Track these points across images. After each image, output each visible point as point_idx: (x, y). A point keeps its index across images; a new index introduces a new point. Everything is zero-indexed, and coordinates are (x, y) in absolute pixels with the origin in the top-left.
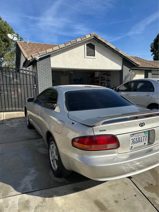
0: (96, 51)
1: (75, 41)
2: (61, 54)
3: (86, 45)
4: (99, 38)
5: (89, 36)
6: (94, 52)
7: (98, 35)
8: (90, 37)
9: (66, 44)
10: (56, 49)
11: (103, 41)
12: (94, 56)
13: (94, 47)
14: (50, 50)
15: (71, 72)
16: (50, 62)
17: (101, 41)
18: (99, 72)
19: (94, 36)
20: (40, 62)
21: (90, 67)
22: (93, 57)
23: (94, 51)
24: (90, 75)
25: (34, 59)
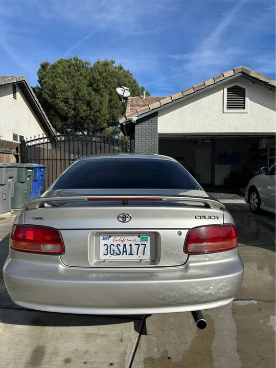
0: (247, 99)
1: (201, 86)
2: (176, 110)
3: (226, 90)
4: (252, 74)
5: (231, 73)
6: (245, 101)
7: (250, 69)
8: (233, 74)
9: (184, 92)
10: (166, 103)
11: (262, 79)
12: (244, 108)
13: (245, 91)
14: (156, 105)
15: (206, 141)
16: (156, 124)
17: (258, 80)
18: (266, 139)
19: (242, 72)
20: (140, 125)
21: (234, 129)
22: (242, 111)
23: (245, 99)
24: (250, 146)
25: (130, 121)
